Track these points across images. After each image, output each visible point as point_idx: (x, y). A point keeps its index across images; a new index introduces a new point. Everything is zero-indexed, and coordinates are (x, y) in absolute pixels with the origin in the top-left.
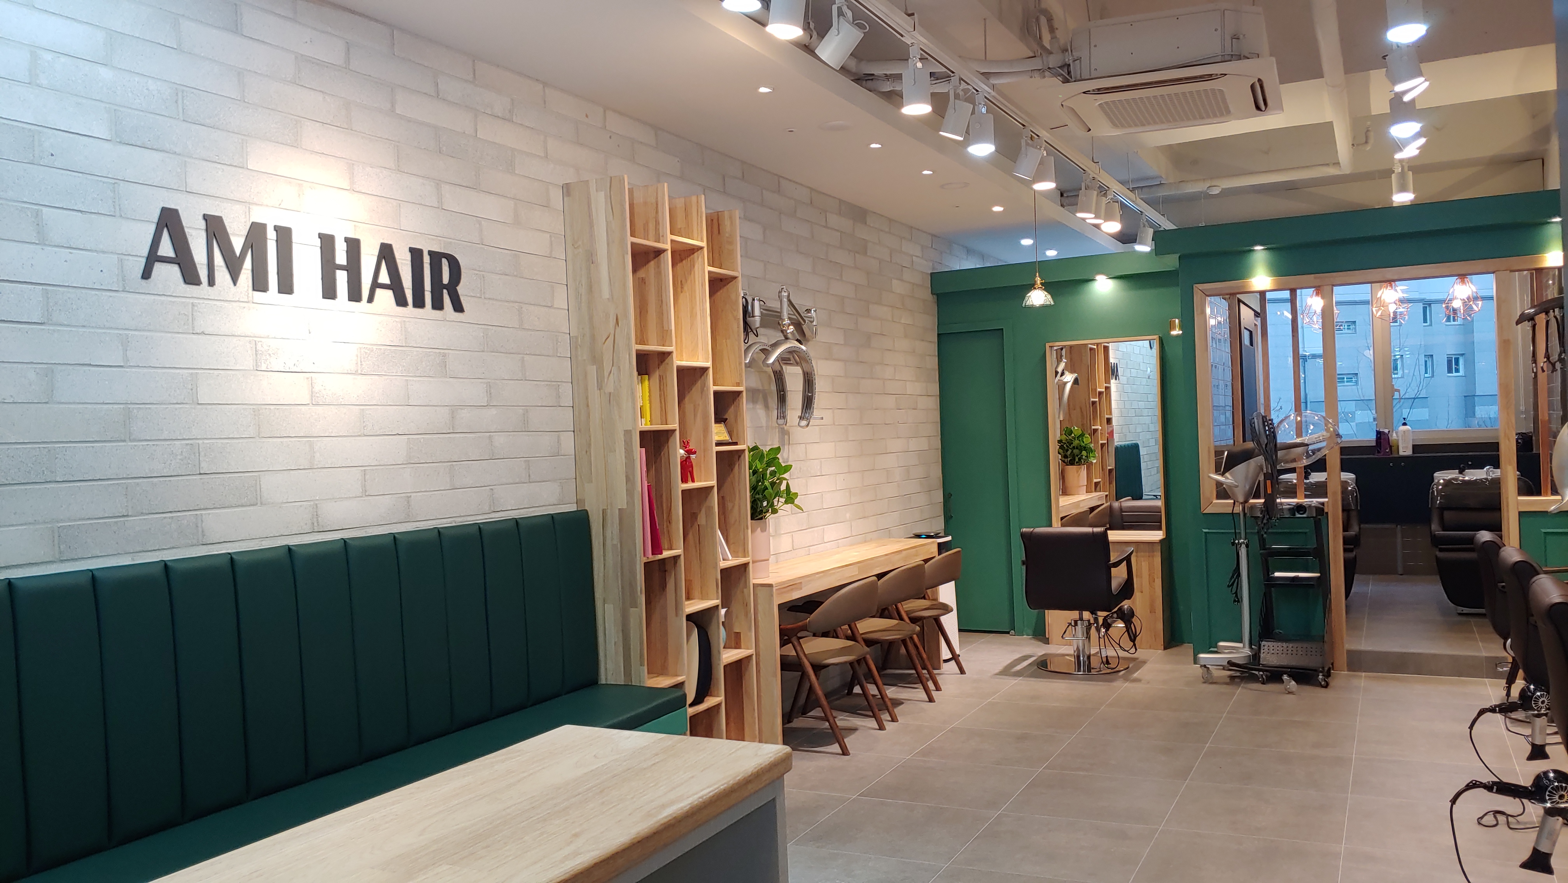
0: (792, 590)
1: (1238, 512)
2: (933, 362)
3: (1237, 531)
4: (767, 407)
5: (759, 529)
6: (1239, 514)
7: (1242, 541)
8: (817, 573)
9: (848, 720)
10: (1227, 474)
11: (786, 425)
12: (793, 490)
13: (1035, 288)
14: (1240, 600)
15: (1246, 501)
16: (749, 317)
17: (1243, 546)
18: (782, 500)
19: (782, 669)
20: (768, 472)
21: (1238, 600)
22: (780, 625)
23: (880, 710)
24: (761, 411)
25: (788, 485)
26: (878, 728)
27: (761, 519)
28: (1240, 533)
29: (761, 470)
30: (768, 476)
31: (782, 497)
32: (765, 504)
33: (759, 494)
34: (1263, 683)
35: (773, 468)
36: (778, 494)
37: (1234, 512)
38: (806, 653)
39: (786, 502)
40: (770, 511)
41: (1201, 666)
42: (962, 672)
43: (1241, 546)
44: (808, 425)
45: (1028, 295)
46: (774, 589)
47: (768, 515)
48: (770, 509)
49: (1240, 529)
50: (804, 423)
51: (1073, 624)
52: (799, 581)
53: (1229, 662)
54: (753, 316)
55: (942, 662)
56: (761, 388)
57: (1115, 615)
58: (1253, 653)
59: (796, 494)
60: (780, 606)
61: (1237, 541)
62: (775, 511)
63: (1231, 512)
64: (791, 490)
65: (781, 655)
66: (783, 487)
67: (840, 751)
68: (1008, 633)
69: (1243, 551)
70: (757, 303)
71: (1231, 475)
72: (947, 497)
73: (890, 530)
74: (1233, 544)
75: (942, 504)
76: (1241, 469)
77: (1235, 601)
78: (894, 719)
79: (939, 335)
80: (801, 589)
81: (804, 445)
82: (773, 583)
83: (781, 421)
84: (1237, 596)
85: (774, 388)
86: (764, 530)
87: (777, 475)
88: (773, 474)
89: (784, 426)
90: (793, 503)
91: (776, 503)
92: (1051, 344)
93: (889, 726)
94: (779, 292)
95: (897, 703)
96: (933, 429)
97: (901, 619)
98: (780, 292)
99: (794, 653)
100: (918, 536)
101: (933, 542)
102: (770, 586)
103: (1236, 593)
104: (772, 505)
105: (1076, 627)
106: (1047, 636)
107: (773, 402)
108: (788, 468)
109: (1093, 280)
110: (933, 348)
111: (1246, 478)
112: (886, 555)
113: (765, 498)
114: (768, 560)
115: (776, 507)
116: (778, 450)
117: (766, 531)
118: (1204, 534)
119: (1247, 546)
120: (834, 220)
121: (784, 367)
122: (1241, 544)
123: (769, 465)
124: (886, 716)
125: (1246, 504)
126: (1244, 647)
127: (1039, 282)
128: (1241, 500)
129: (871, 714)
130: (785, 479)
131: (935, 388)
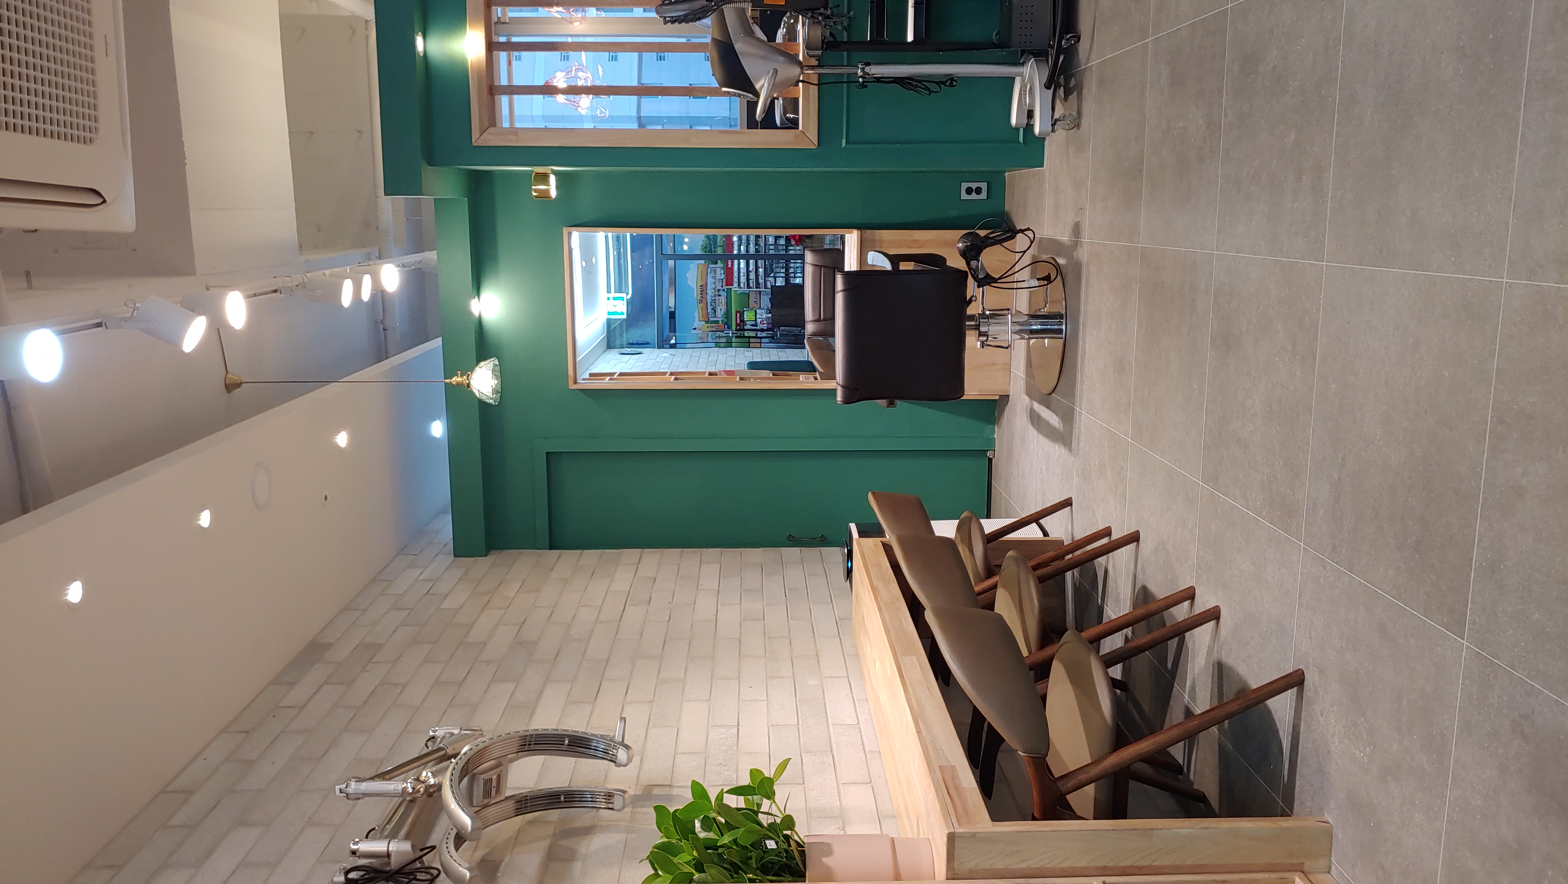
0: (957, 788)
1: (816, 76)
2: (590, 556)
3: (845, 80)
4: (588, 831)
5: (825, 860)
6: (819, 75)
7: (859, 71)
8: (919, 732)
9: (1194, 683)
10: (757, 86)
11: (624, 792)
12: (745, 780)
13: (468, 385)
14: (950, 77)
15: (800, 64)
16: (389, 864)
17: (867, 69)
18: (766, 805)
19: (1124, 817)
20: (702, 835)
21: (951, 80)
22: (1034, 819)
23: (1164, 625)
24: (596, 843)
25: (737, 791)
26: (1212, 624)
27: (803, 854)
28: (849, 74)
29: (695, 853)
30: (712, 835)
31: (759, 806)
32: (771, 844)
33: (751, 858)
34: (1079, 38)
35: (698, 824)
36: (752, 814)
37: (816, 82)
38: (1090, 761)
39: (770, 795)
40: (788, 832)
41: (1053, 131)
42: (1067, 503)
43: (868, 74)
44: (627, 747)
45: (478, 395)
46: (959, 830)
47: (796, 838)
48: (785, 832)
49: (842, 74)
50: (622, 755)
51: (985, 338)
52: (938, 773)
53: (1048, 87)
54: (388, 855)
55: (1046, 538)
56: (546, 843)
57: (973, 263)
58: (1032, 56)
59: (754, 773)
60: (996, 816)
61: (861, 80)
62: (789, 822)
63: (816, 87)
64: (747, 784)
65: (1095, 818)
66: (734, 802)
67: (1291, 694)
68: (990, 460)
69: (876, 70)
70: (365, 846)
71: (758, 80)
72: (794, 541)
73: (839, 619)
74: (863, 86)
75: (802, 549)
76: (750, 66)
77: (951, 85)
78: (1190, 595)
79: (550, 549)
80: (953, 768)
81: (677, 757)
82: (947, 832)
83: (617, 802)
84: (944, 83)
85: (554, 815)
86: (826, 848)
87: (713, 815)
88: (708, 824)
89: (626, 796)
90: (770, 782)
91: (771, 820)
92: (571, 381)
93: (1204, 602)
94: (348, 798)
95: (1143, 595)
96: (690, 558)
97: (994, 587)
98: (348, 796)
99: (1090, 789)
100: (849, 573)
101: (859, 544)
102: (952, 839)
103: (937, 83)
104: (772, 826)
105: (990, 333)
106: (997, 398)
107: (580, 816)
108: (699, 791)
109: (480, 322)
110: (569, 557)
111: (764, 58)
112: (880, 610)
113: (758, 845)
114: (893, 841)
115: (778, 820)
116: (660, 810)
117: (828, 845)
118: (850, 146)
119: (868, 64)
120: (297, 695)
121: (508, 793)
122: (865, 73)
123: (686, 831)
124: (1181, 612)
125: (804, 64)
126: (1021, 75)
127: (459, 379)
128: (797, 70)
129: (1176, 639)
130: (720, 798)
131: (630, 554)
